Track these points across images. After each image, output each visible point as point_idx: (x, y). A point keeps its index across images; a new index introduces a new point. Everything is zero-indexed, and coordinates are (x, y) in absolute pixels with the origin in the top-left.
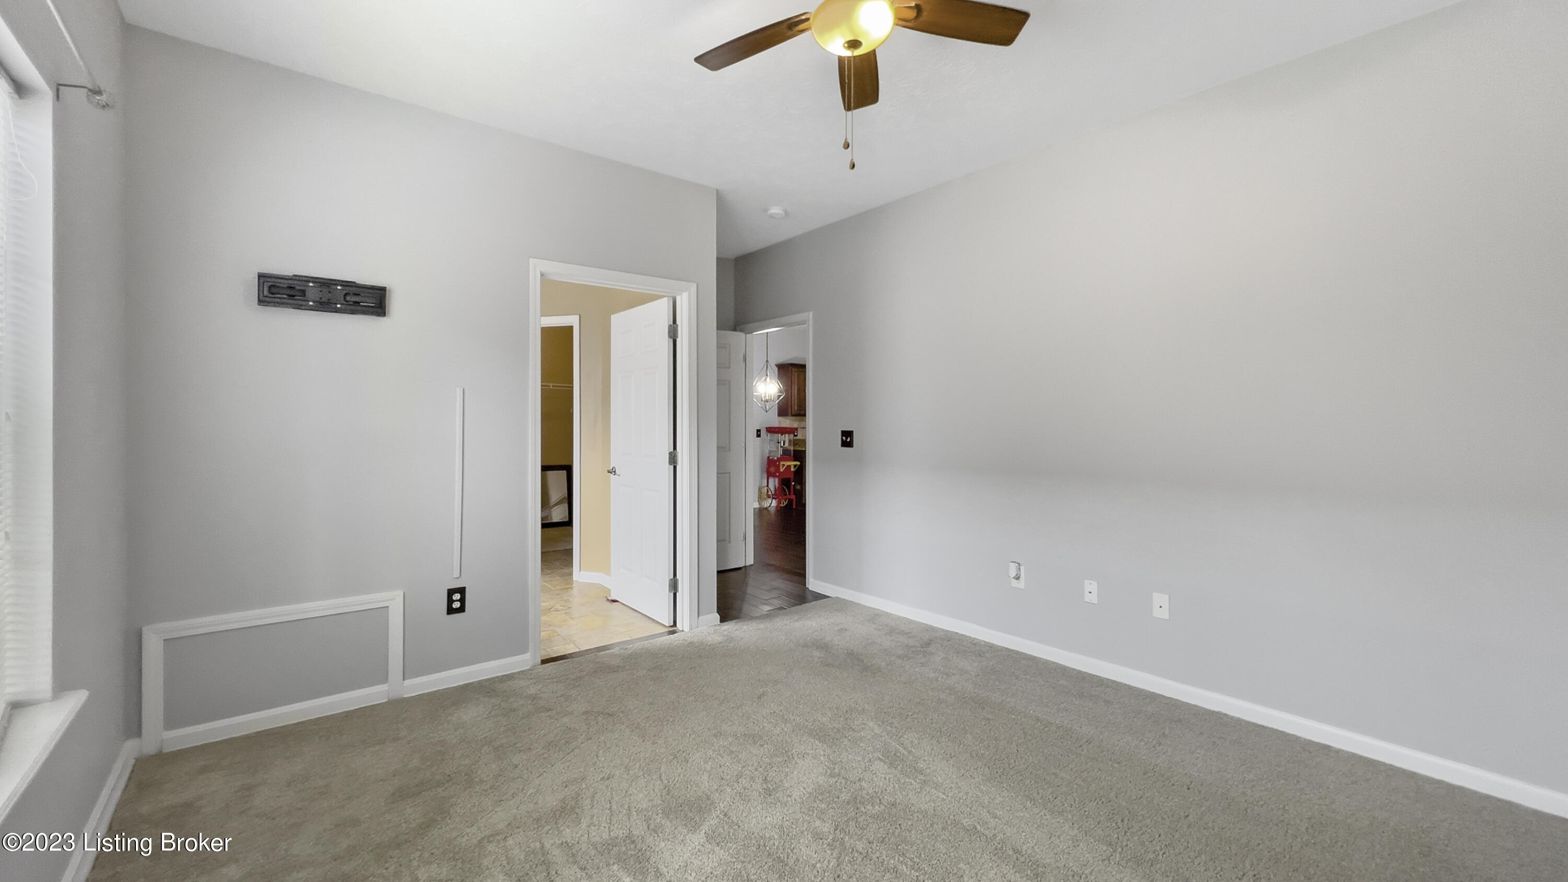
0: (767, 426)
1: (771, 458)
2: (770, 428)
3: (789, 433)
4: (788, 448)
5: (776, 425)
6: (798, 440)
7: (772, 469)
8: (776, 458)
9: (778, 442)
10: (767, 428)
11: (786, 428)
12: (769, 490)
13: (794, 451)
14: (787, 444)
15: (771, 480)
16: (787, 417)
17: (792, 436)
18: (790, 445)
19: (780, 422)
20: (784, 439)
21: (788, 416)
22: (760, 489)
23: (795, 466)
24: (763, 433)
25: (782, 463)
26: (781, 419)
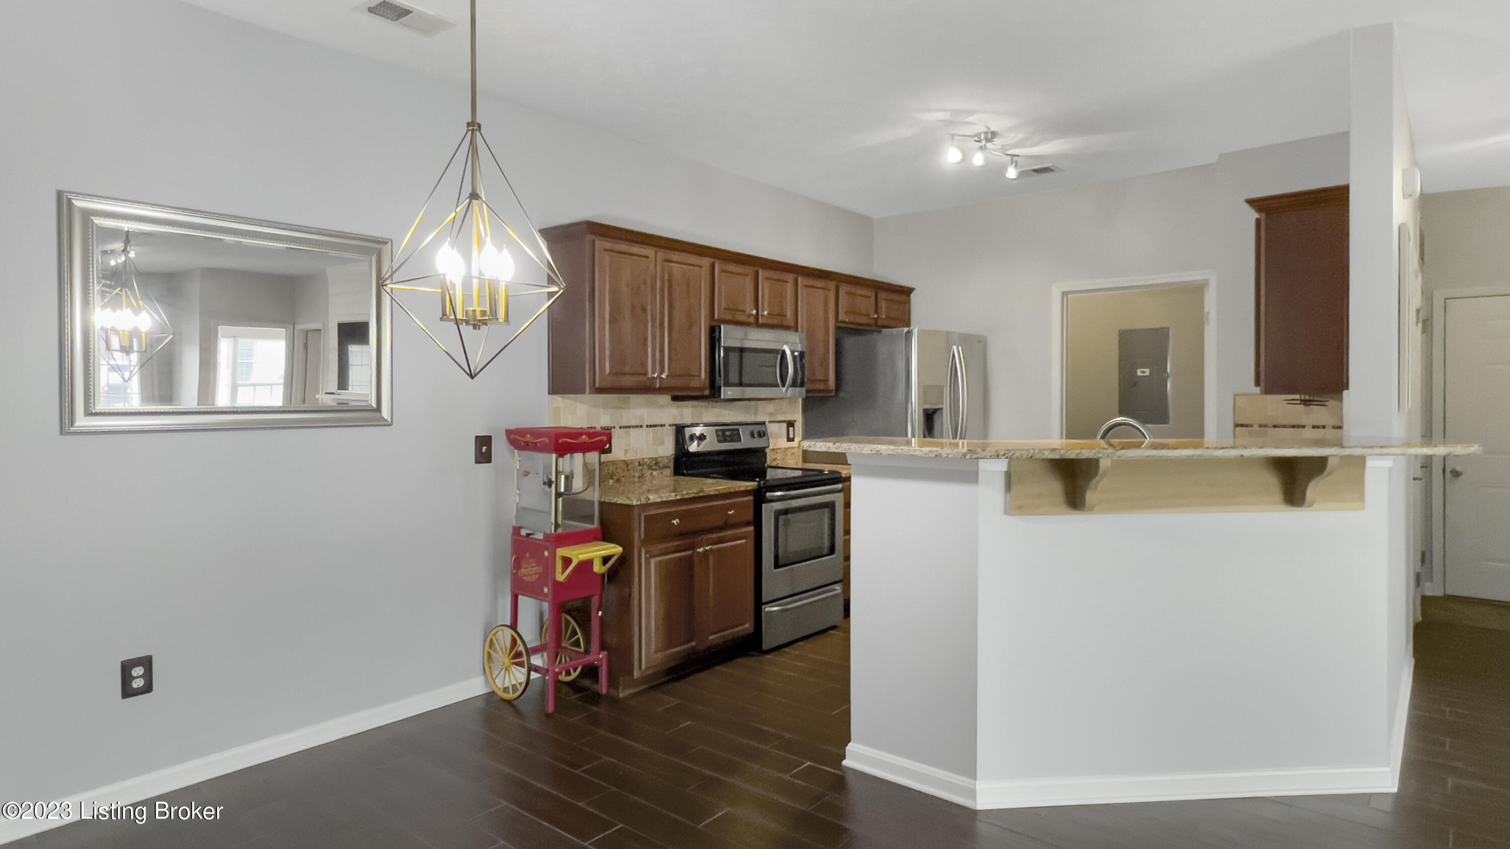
0: (513, 427)
1: (523, 532)
2: (521, 432)
3: (584, 448)
4: (587, 496)
5: (546, 421)
6: (614, 463)
7: (530, 571)
8: (540, 536)
9: (549, 484)
10: (509, 433)
11: (575, 434)
12: (519, 642)
13: (602, 504)
14: (578, 484)
15: (527, 605)
16: (579, 396)
17: (593, 457)
18: (589, 482)
19: (556, 411)
20: (567, 470)
21: (583, 392)
22: (489, 631)
23: (605, 560)
24: (500, 447)
25: (562, 552)
26: (559, 401)
